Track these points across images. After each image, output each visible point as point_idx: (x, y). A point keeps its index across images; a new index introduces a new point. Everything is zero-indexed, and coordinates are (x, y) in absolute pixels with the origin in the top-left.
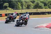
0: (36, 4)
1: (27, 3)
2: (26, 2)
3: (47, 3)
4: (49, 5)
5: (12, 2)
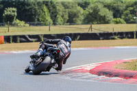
0: (91, 11)
1: (68, 8)
2: (65, 6)
3: (121, 8)
4: (127, 15)
5: (28, 5)
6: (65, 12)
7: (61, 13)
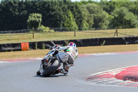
0: (117, 16)
1: (93, 13)
5: (53, 10)
6: (90, 17)
7: (86, 18)
